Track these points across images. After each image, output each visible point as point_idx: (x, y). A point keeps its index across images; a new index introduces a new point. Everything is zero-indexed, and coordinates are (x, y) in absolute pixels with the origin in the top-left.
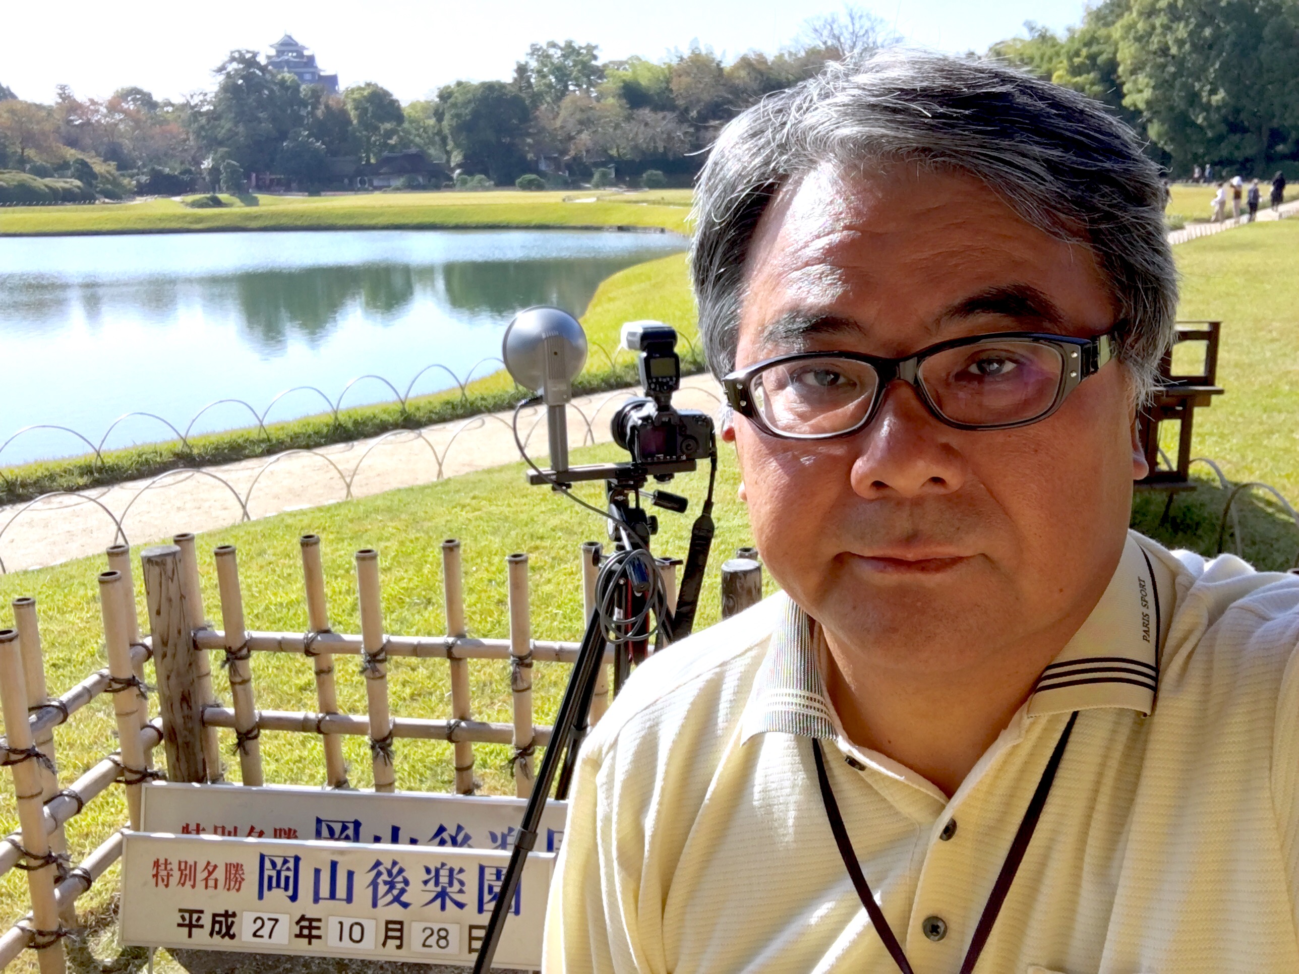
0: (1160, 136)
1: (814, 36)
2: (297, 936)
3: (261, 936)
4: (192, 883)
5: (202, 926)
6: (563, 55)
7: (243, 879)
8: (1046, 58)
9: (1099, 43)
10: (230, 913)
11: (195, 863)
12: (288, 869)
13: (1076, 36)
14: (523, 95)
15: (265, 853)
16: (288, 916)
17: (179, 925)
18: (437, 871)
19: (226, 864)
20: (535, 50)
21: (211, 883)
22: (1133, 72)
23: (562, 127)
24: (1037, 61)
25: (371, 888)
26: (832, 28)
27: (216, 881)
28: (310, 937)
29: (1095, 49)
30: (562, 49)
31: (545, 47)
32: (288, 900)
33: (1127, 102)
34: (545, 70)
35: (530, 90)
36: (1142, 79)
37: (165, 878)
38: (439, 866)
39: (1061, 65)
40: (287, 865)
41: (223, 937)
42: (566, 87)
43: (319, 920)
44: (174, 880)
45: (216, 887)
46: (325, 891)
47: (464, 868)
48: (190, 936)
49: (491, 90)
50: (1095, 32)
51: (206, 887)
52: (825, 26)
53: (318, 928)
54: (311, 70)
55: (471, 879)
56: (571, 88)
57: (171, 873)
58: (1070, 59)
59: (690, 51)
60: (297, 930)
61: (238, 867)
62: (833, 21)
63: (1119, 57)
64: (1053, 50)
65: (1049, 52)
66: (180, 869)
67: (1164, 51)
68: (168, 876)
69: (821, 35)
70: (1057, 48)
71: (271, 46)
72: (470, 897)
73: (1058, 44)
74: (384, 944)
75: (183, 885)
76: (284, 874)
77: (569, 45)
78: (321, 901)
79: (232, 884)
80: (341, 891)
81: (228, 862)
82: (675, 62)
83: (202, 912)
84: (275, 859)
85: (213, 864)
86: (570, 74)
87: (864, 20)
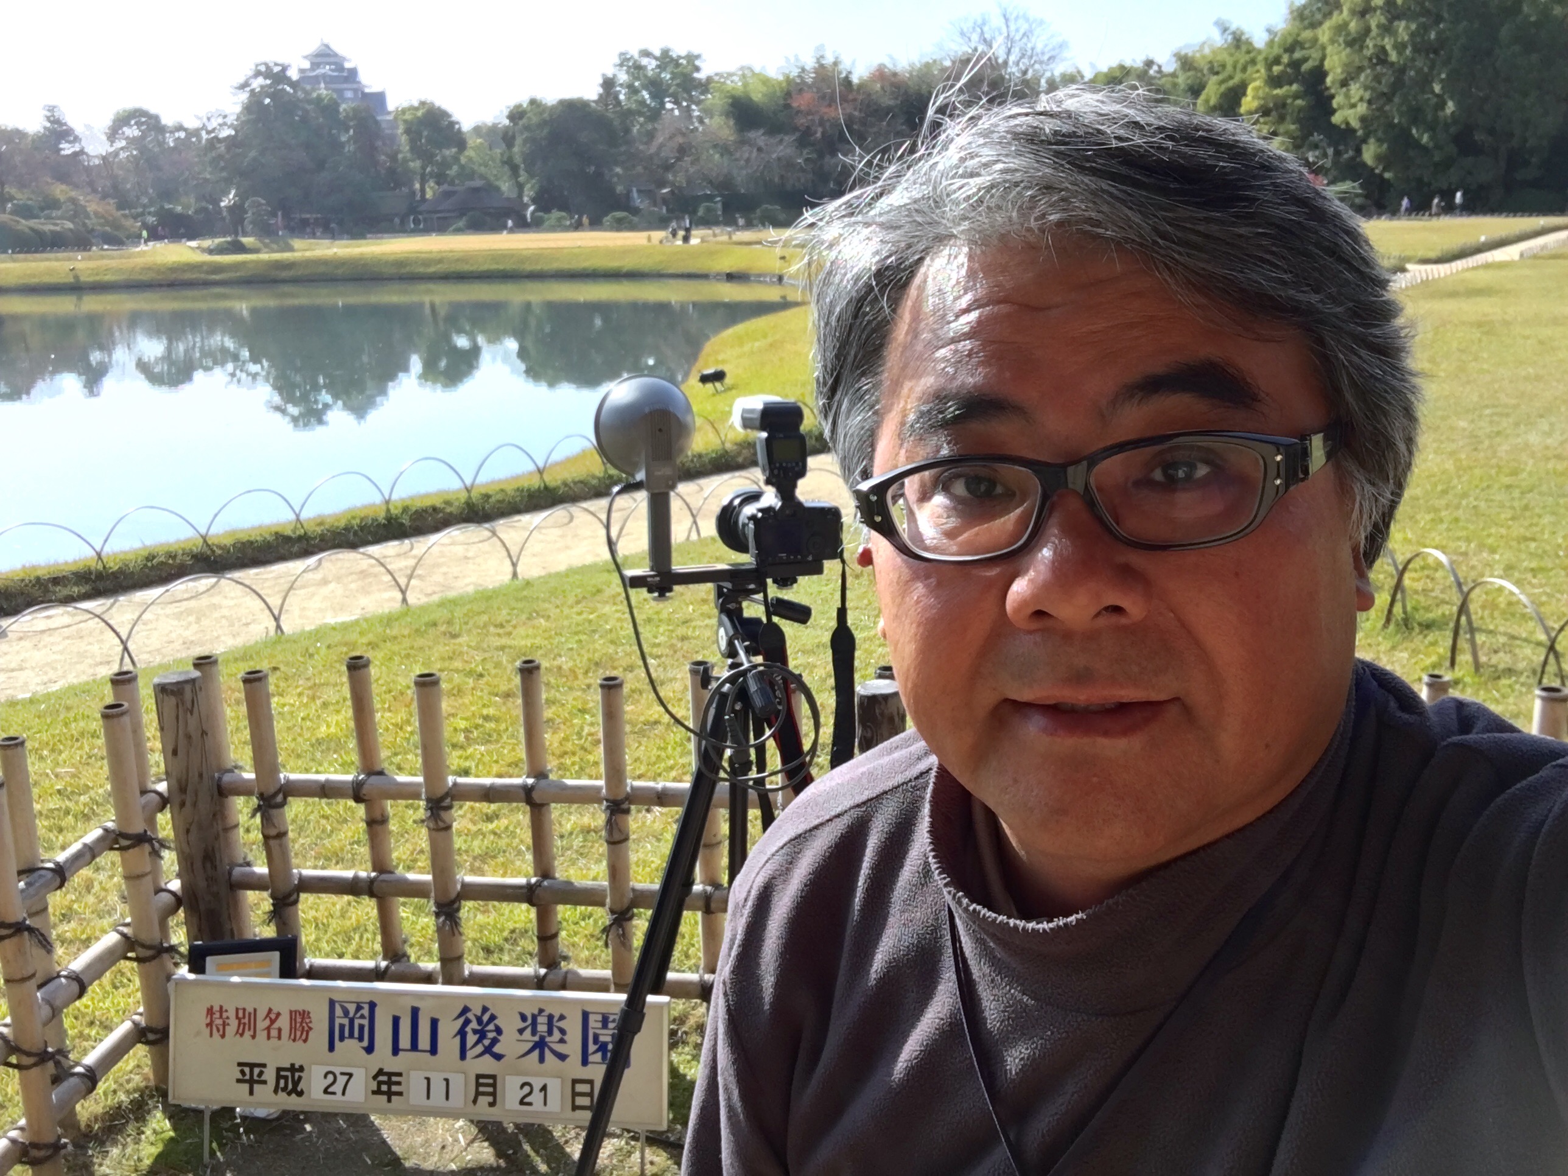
0: (1379, 158)
1: (961, 41)
2: (374, 1093)
3: (334, 1093)
4: (252, 1033)
5: (265, 1082)
6: (658, 67)
7: (311, 1029)
8: (1239, 66)
9: (1303, 48)
10: (297, 1066)
11: (255, 1010)
12: (362, 1017)
13: (1276, 39)
14: (610, 115)
15: (335, 998)
16: (363, 1071)
17: (239, 1081)
18: (534, 1017)
19: (291, 1012)
20: (624, 61)
21: (274, 1033)
22: (1344, 83)
23: (657, 153)
24: (1229, 68)
25: (458, 1037)
26: (982, 33)
27: (280, 1030)
28: (390, 1094)
29: (1297, 55)
30: (656, 58)
31: (636, 56)
32: (364, 1052)
33: (1337, 119)
34: (637, 84)
35: (618, 109)
36: (1356, 90)
37: (221, 1028)
38: (536, 1012)
39: (1257, 75)
40: (362, 1012)
41: (289, 1094)
42: (662, 104)
43: (400, 1074)
44: (231, 1030)
45: (279, 1038)
46: (405, 1041)
47: (565, 1014)
48: (251, 1093)
49: (573, 108)
50: (1298, 35)
51: (269, 1037)
52: (974, 28)
53: (399, 1083)
54: (355, 86)
55: (573, 1027)
56: (669, 106)
57: (227, 1021)
58: (1269, 67)
59: (815, 60)
60: (374, 1086)
61: (305, 1015)
62: (984, 24)
63: (1327, 64)
64: (1247, 58)
65: (1243, 58)
66: (237, 1017)
67: (1381, 57)
68: (224, 1025)
69: (970, 40)
70: (1252, 55)
71: (306, 57)
72: (573, 1046)
73: (1254, 49)
74: (475, 1101)
75: (242, 1035)
76: (357, 1022)
77: (665, 53)
78: (401, 1053)
79: (298, 1034)
80: (424, 1041)
81: (293, 1009)
82: (795, 73)
83: (264, 1066)
84: (346, 1005)
85: (275, 1010)
86: (667, 90)
87: (1021, 21)
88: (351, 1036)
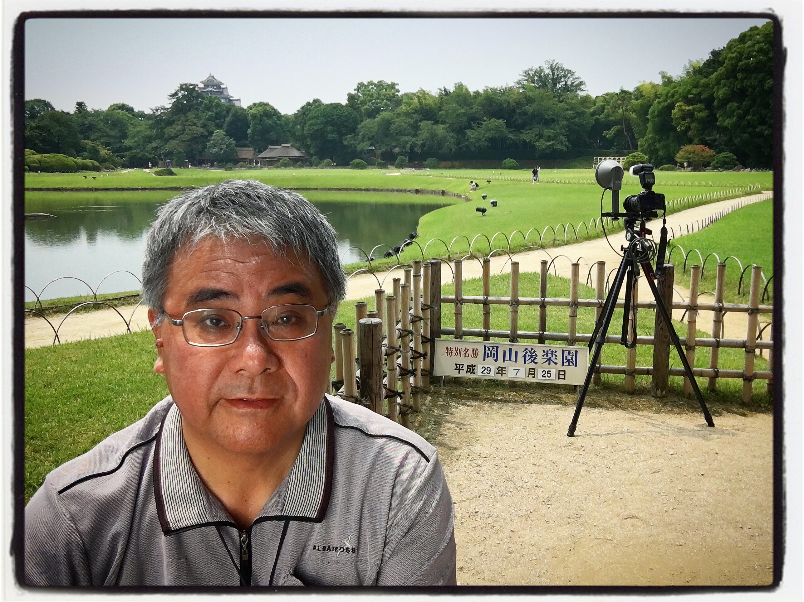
2: (497, 373)
3: (484, 374)
4: (460, 355)
5: (463, 370)
7: (478, 354)
10: (473, 365)
15: (486, 345)
16: (494, 367)
17: (455, 369)
18: (547, 352)
21: (467, 355)
25: (524, 357)
27: (469, 354)
28: (502, 374)
32: (494, 361)
37: (451, 354)
38: (548, 350)
40: (494, 350)
41: (471, 373)
43: (505, 368)
44: (453, 354)
45: (468, 357)
46: (507, 358)
47: (557, 350)
48: (459, 373)
51: (465, 357)
53: (505, 371)
55: (559, 354)
57: (453, 352)
60: (497, 371)
61: (476, 350)
66: (456, 350)
72: (559, 360)
74: (528, 376)
75: (457, 356)
76: (493, 352)
78: (506, 362)
79: (474, 355)
80: (513, 358)
81: (473, 348)
83: (463, 365)
84: (489, 347)
85: (467, 349)
88: (491, 356)
